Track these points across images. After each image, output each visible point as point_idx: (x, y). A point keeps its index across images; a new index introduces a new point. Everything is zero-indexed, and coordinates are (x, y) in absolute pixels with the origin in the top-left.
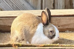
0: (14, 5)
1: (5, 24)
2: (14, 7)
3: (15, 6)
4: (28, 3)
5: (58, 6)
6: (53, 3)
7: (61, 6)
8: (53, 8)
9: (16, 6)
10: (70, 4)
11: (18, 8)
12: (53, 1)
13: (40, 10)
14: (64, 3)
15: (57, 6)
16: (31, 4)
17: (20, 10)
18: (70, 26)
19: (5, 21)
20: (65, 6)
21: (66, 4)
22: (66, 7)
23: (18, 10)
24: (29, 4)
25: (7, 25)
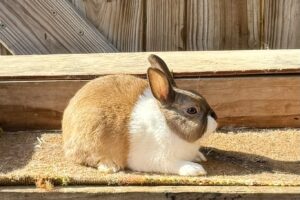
0: (48, 34)
1: (17, 103)
2: (49, 41)
3: (52, 39)
4: (97, 27)
5: (200, 38)
6: (182, 27)
8: (182, 46)
9: (56, 38)
10: (240, 32)
11: (65, 44)
12: (182, 22)
13: (138, 51)
14: (217, 29)
15: (197, 39)
16: (106, 32)
17: (70, 52)
18: (237, 109)
19: (19, 91)
20: (224, 40)
21: (228, 33)
22: (225, 44)
23: (65, 53)
24: (102, 31)
25: (25, 105)
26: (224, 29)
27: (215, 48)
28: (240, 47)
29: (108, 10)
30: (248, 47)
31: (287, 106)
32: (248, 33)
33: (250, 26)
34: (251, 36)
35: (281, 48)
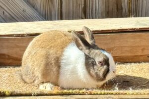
0: (5, 12)
2: (6, 16)
3: (7, 14)
4: (34, 7)
6: (83, 6)
7: (100, 12)
8: (83, 17)
9: (9, 14)
10: (117, 8)
12: (83, 3)
13: (58, 20)
14: (104, 7)
15: (92, 13)
16: (39, 10)
17: (18, 22)
20: (108, 13)
21: (110, 8)
23: (15, 22)
24: (36, 10)
26: (107, 7)
27: (103, 17)
28: (117, 16)
30: (122, 16)
32: (122, 9)
33: (123, 5)
34: (124, 10)
35: (141, 16)
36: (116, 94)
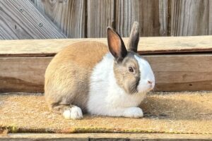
0: (17, 26)
2: (18, 31)
3: (20, 28)
4: (53, 21)
5: (125, 29)
6: (112, 21)
9: (23, 28)
10: (154, 25)
11: (29, 32)
12: (112, 17)
15: (123, 29)
16: (59, 23)
21: (145, 25)
22: (143, 33)
24: (56, 24)
29: (60, 8)
30: (159, 35)
31: (184, 76)
32: (159, 25)
33: (161, 20)
34: (162, 28)
35: (183, 35)
36: (151, 132)
